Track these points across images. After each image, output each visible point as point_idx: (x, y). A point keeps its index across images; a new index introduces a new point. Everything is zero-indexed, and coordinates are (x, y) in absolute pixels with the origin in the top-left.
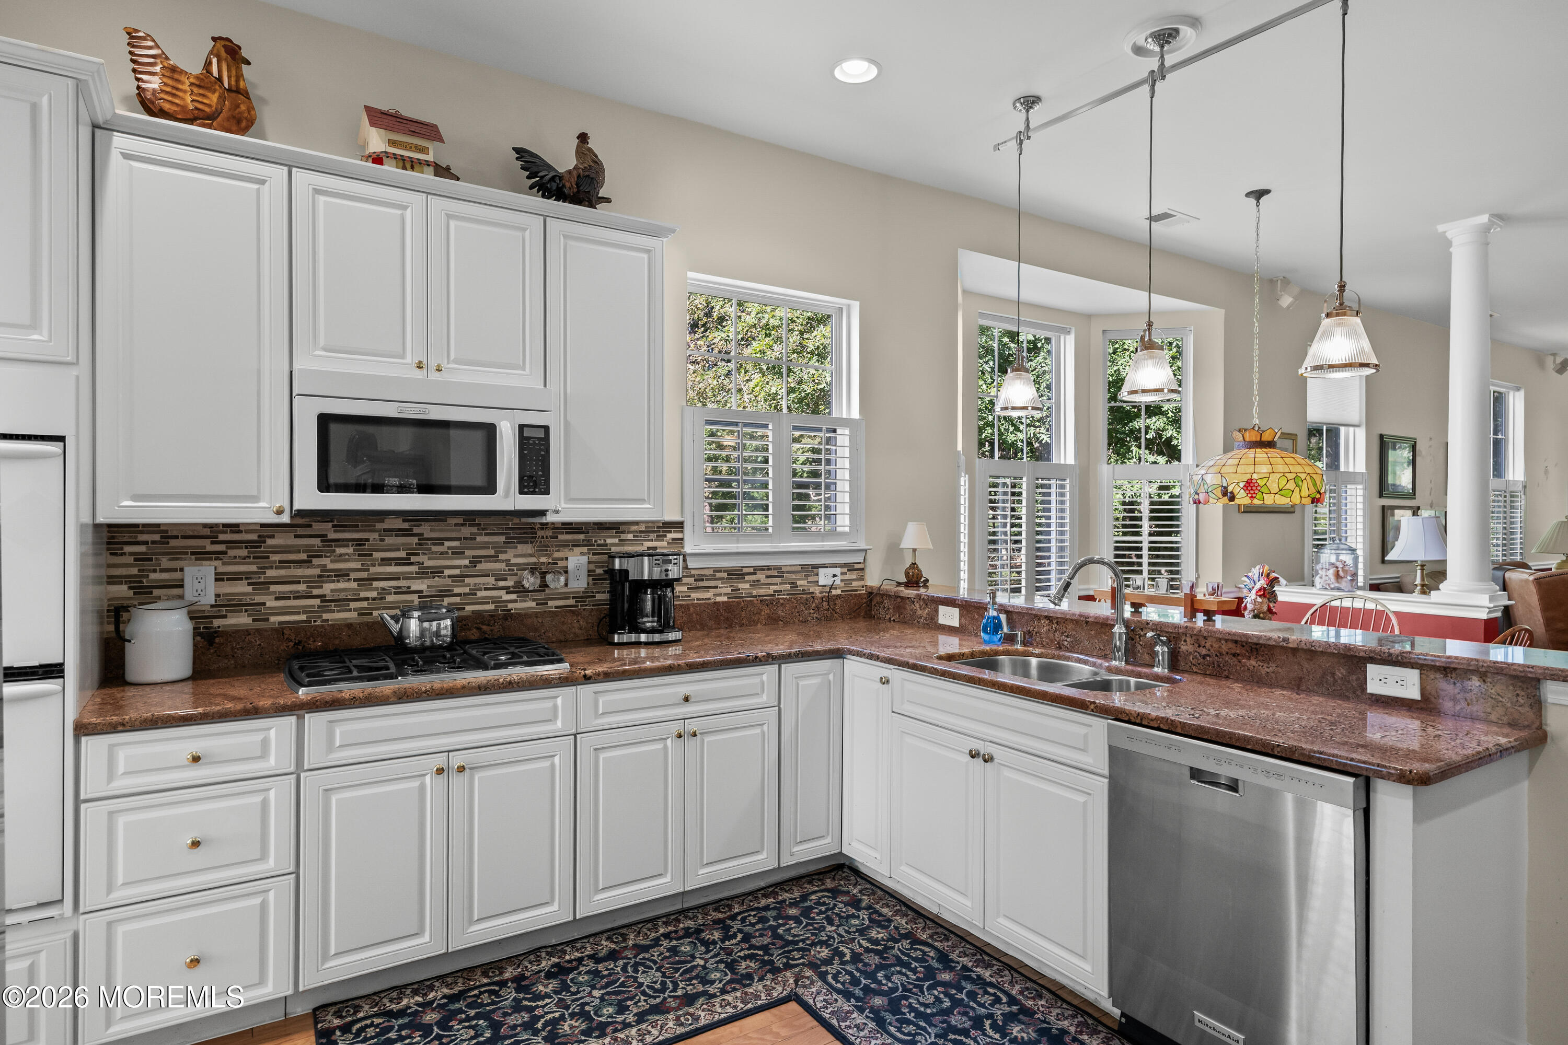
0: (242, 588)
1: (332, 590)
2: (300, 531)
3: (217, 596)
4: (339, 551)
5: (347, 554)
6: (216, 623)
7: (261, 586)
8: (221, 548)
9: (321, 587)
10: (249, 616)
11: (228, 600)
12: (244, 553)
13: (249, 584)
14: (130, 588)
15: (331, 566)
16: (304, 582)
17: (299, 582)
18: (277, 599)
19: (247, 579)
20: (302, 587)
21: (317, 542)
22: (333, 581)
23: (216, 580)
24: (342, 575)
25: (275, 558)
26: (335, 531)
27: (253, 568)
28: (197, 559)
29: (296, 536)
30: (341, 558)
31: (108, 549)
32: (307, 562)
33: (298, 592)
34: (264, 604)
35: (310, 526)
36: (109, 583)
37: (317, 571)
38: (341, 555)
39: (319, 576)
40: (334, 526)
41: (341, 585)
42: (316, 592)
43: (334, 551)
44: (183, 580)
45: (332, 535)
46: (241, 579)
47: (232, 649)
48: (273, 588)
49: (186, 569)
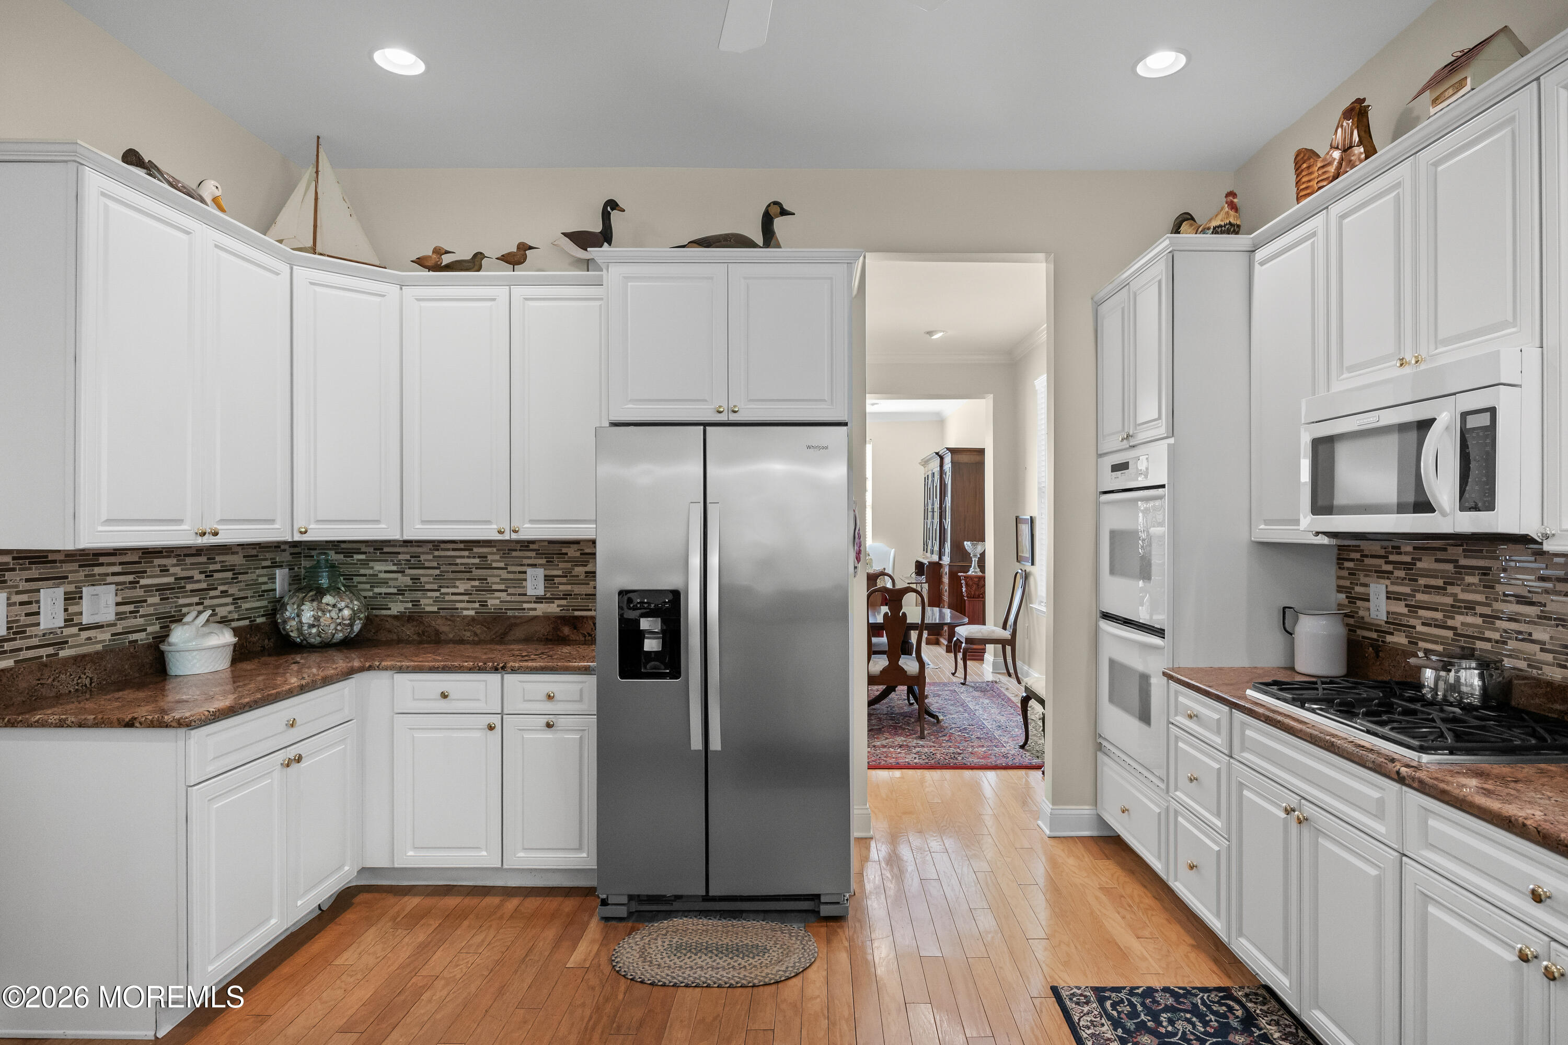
0: (1400, 608)
1: (1462, 624)
2: (1440, 555)
3: (1388, 613)
4: (1469, 579)
5: (1474, 584)
6: (1389, 638)
7: (1413, 608)
8: (1389, 568)
9: (1453, 618)
10: (1406, 637)
11: (1395, 619)
12: (1401, 574)
13: (1407, 606)
14: (1347, 597)
15: (1462, 596)
16: (1442, 611)
17: (1436, 610)
18: (1424, 624)
19: (1405, 600)
20: (1439, 615)
21: (1449, 567)
22: (1462, 614)
23: (1388, 598)
24: (1470, 607)
25: (1422, 581)
26: (1465, 557)
27: (1407, 590)
28: (1378, 577)
29: (1437, 561)
30: (1468, 588)
31: (1338, 564)
32: (1440, 590)
33: (1436, 620)
34: (1414, 627)
35: (1445, 550)
36: (1338, 591)
37: (1449, 600)
38: (1469, 585)
39: (1452, 606)
40: (1464, 550)
41: (1469, 619)
42: (1450, 623)
43: (1463, 579)
44: (1369, 595)
45: (1463, 562)
46: (1400, 600)
47: (1389, 666)
48: (1421, 613)
49: (1371, 585)
